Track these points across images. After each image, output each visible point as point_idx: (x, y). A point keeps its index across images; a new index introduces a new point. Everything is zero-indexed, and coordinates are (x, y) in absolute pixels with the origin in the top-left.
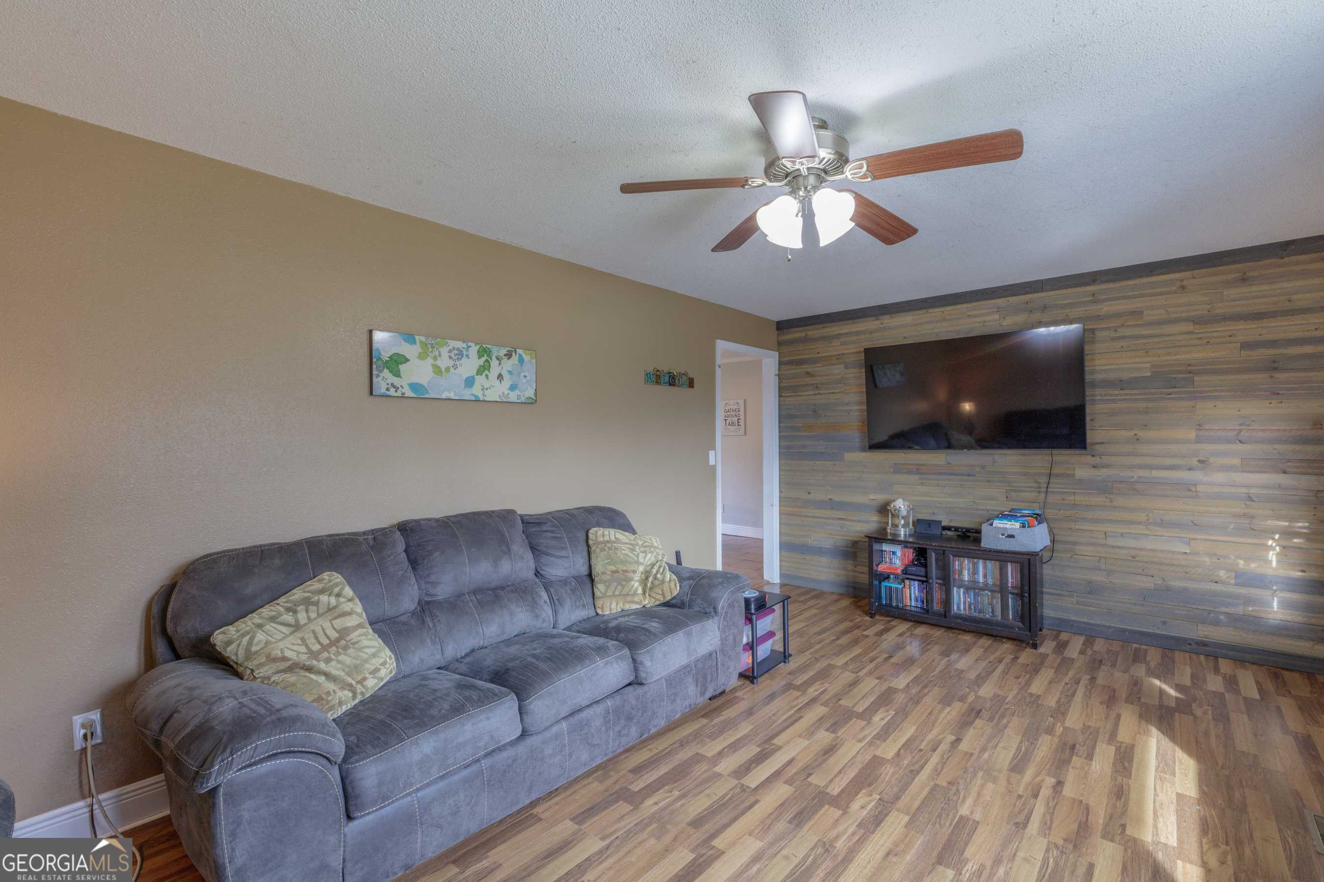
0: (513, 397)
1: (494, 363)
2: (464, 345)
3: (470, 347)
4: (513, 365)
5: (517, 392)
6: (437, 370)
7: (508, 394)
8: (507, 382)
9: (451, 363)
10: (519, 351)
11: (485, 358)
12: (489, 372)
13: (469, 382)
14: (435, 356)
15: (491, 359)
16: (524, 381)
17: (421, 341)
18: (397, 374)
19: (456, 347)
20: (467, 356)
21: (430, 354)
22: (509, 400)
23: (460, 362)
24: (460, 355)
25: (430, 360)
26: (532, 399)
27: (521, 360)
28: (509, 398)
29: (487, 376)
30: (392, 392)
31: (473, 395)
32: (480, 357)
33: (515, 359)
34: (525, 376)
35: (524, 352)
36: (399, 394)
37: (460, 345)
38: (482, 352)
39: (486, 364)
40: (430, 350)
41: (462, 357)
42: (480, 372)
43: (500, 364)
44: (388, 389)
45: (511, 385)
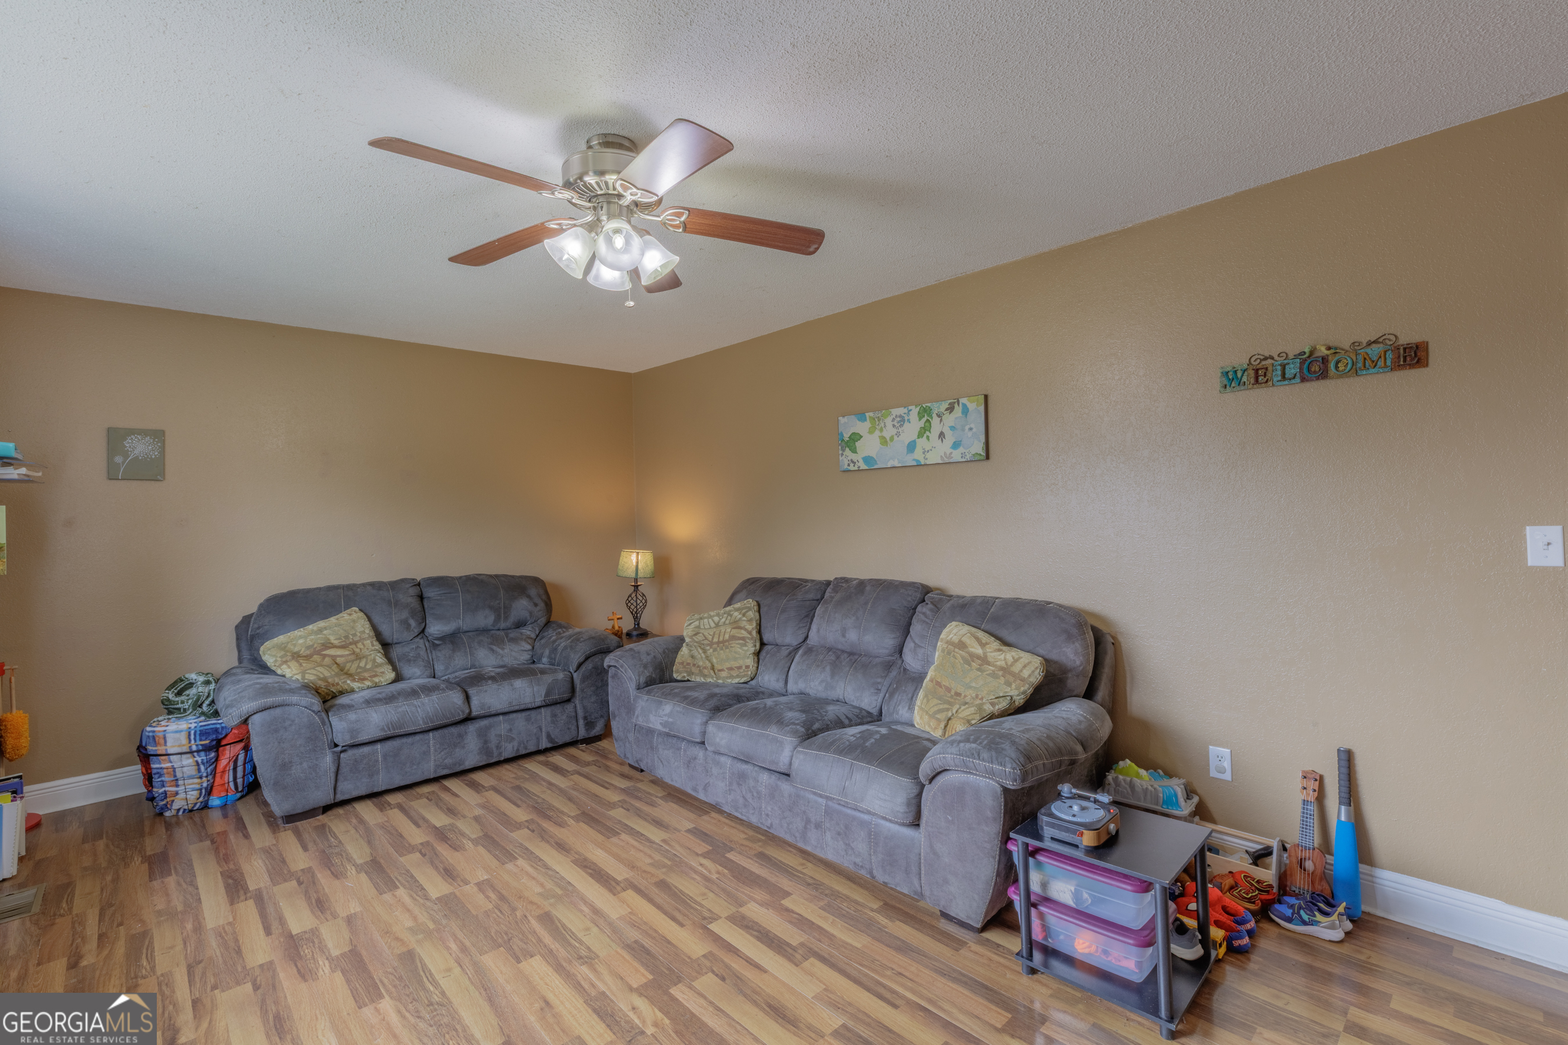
0: (957, 456)
1: (935, 421)
2: (905, 410)
3: (911, 410)
4: (956, 418)
5: (961, 450)
6: (884, 441)
7: (951, 453)
8: (950, 440)
9: (894, 431)
10: (963, 400)
11: (926, 417)
12: (930, 432)
13: (911, 447)
14: (882, 427)
15: (932, 418)
16: (970, 434)
17: (870, 417)
18: (854, 451)
19: (898, 414)
20: (909, 421)
21: (877, 427)
22: (951, 461)
23: (902, 428)
24: (902, 420)
25: (877, 433)
26: (980, 455)
27: (966, 411)
28: (952, 457)
29: (928, 438)
30: (852, 468)
31: (914, 460)
32: (920, 419)
33: (958, 410)
34: (971, 429)
35: (969, 400)
36: (856, 468)
37: (901, 411)
38: (925, 412)
39: (927, 424)
40: (877, 423)
41: (904, 422)
42: (920, 435)
43: (941, 420)
44: (849, 465)
45: (955, 442)
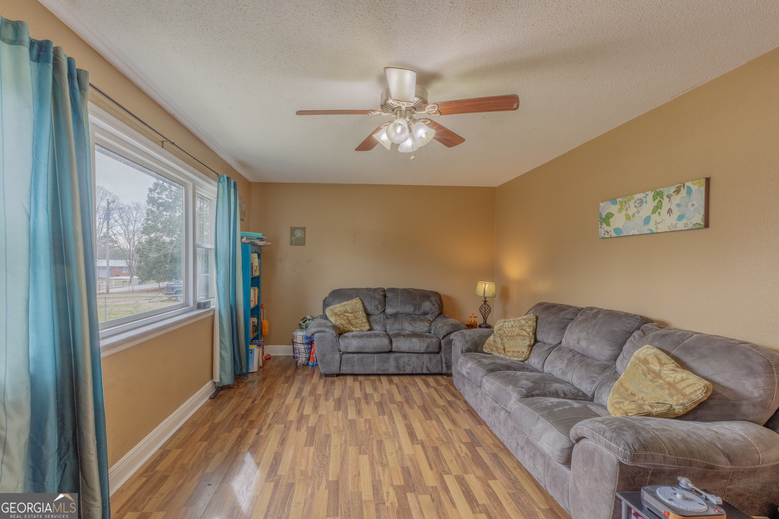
0: (681, 226)
1: (666, 200)
2: (644, 195)
3: (648, 194)
4: (682, 198)
5: (685, 221)
6: (628, 218)
7: (676, 224)
8: (676, 213)
9: (636, 210)
10: (688, 184)
11: (659, 199)
12: (661, 209)
13: (647, 221)
14: (627, 208)
15: (663, 199)
16: (692, 209)
17: (619, 201)
18: (608, 225)
19: (639, 198)
20: (646, 202)
21: (624, 208)
22: (676, 229)
23: (641, 208)
24: (641, 202)
25: (624, 212)
26: (700, 224)
27: (690, 191)
28: (677, 227)
29: (659, 213)
30: (606, 236)
31: (649, 229)
32: (654, 200)
33: (684, 192)
34: (693, 205)
35: (692, 184)
36: (609, 236)
37: (641, 195)
38: (658, 195)
39: (659, 204)
40: (624, 205)
41: (643, 203)
42: (654, 212)
43: (670, 200)
44: (604, 234)
45: (679, 216)
